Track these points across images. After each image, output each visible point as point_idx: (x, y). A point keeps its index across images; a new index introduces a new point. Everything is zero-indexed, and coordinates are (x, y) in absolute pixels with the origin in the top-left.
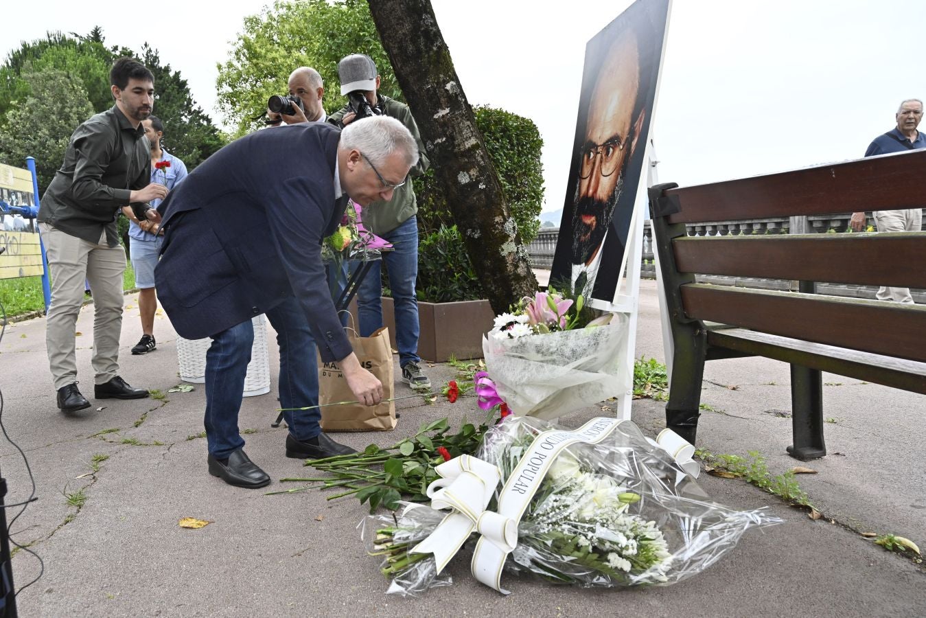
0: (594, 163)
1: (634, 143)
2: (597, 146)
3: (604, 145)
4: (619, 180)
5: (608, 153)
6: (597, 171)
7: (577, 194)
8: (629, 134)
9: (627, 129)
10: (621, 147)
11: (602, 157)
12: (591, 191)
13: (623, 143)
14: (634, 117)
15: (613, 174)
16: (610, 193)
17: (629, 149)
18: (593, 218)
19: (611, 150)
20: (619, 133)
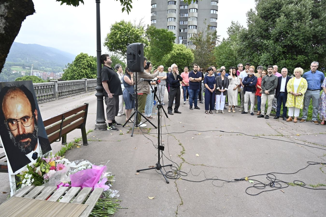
0: (18, 125)
1: (36, 117)
2: (17, 120)
3: (21, 119)
4: (35, 126)
5: (25, 121)
6: (21, 127)
7: (11, 136)
8: (33, 115)
9: (31, 114)
10: (31, 118)
11: (21, 122)
12: (21, 133)
13: (31, 117)
14: (33, 111)
15: (32, 125)
16: (33, 130)
17: (35, 118)
18: (28, 139)
19: (26, 120)
20: (28, 115)
